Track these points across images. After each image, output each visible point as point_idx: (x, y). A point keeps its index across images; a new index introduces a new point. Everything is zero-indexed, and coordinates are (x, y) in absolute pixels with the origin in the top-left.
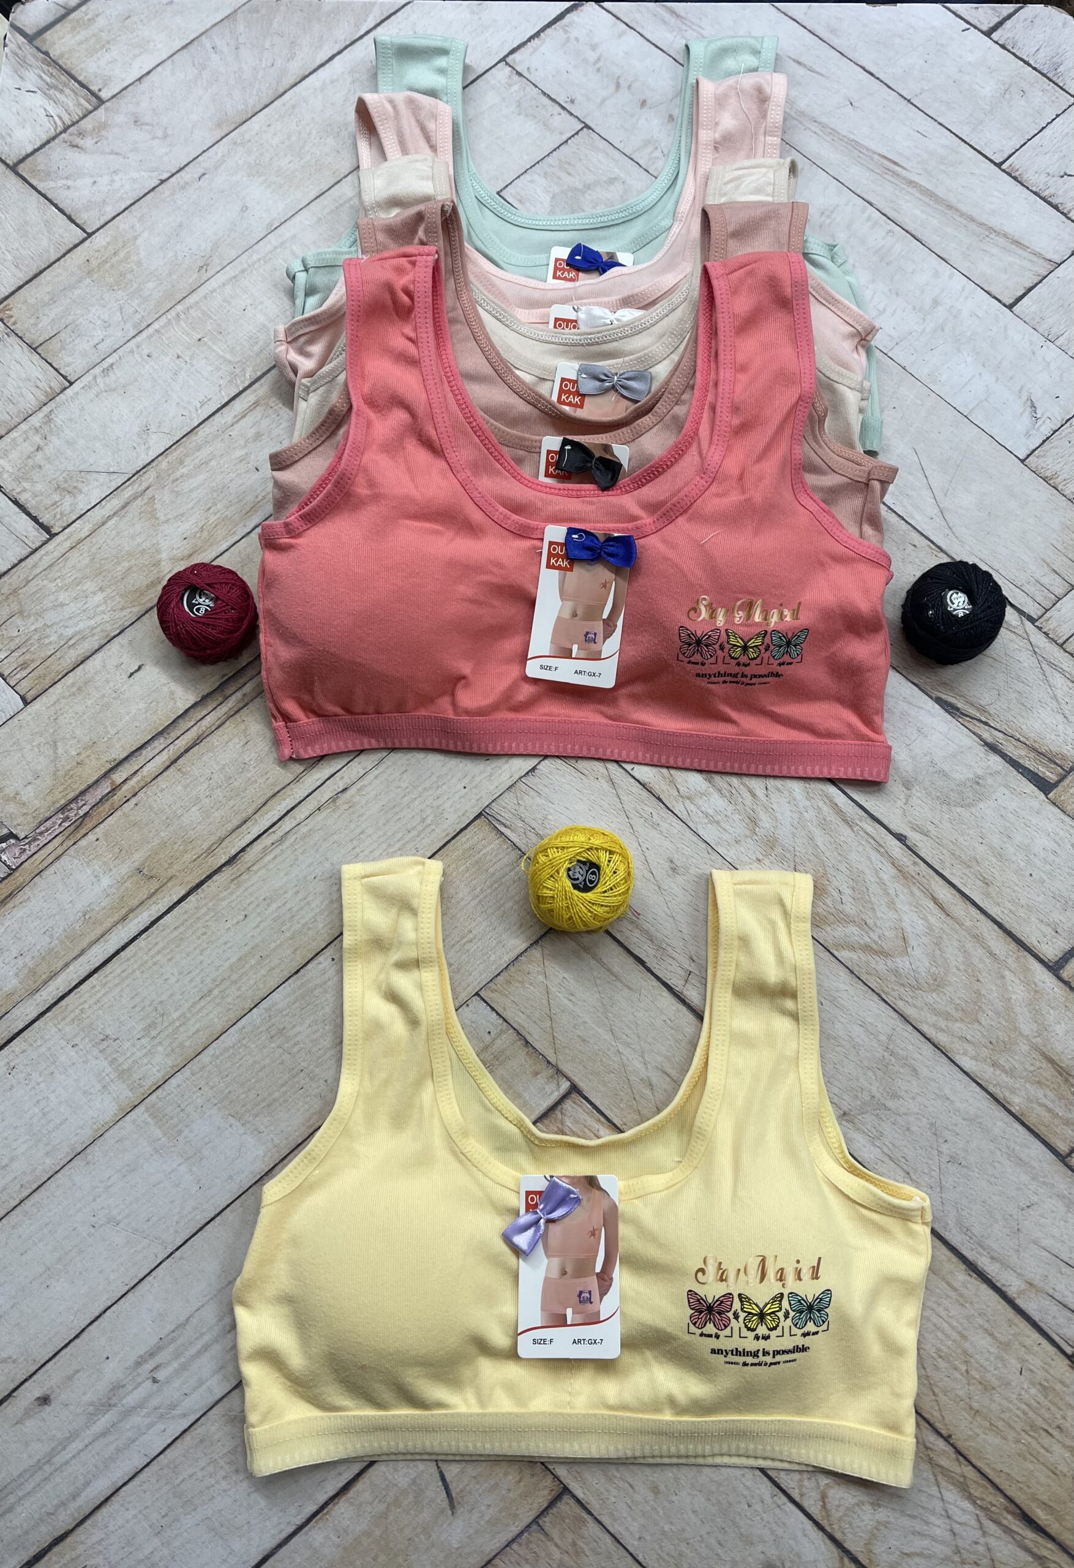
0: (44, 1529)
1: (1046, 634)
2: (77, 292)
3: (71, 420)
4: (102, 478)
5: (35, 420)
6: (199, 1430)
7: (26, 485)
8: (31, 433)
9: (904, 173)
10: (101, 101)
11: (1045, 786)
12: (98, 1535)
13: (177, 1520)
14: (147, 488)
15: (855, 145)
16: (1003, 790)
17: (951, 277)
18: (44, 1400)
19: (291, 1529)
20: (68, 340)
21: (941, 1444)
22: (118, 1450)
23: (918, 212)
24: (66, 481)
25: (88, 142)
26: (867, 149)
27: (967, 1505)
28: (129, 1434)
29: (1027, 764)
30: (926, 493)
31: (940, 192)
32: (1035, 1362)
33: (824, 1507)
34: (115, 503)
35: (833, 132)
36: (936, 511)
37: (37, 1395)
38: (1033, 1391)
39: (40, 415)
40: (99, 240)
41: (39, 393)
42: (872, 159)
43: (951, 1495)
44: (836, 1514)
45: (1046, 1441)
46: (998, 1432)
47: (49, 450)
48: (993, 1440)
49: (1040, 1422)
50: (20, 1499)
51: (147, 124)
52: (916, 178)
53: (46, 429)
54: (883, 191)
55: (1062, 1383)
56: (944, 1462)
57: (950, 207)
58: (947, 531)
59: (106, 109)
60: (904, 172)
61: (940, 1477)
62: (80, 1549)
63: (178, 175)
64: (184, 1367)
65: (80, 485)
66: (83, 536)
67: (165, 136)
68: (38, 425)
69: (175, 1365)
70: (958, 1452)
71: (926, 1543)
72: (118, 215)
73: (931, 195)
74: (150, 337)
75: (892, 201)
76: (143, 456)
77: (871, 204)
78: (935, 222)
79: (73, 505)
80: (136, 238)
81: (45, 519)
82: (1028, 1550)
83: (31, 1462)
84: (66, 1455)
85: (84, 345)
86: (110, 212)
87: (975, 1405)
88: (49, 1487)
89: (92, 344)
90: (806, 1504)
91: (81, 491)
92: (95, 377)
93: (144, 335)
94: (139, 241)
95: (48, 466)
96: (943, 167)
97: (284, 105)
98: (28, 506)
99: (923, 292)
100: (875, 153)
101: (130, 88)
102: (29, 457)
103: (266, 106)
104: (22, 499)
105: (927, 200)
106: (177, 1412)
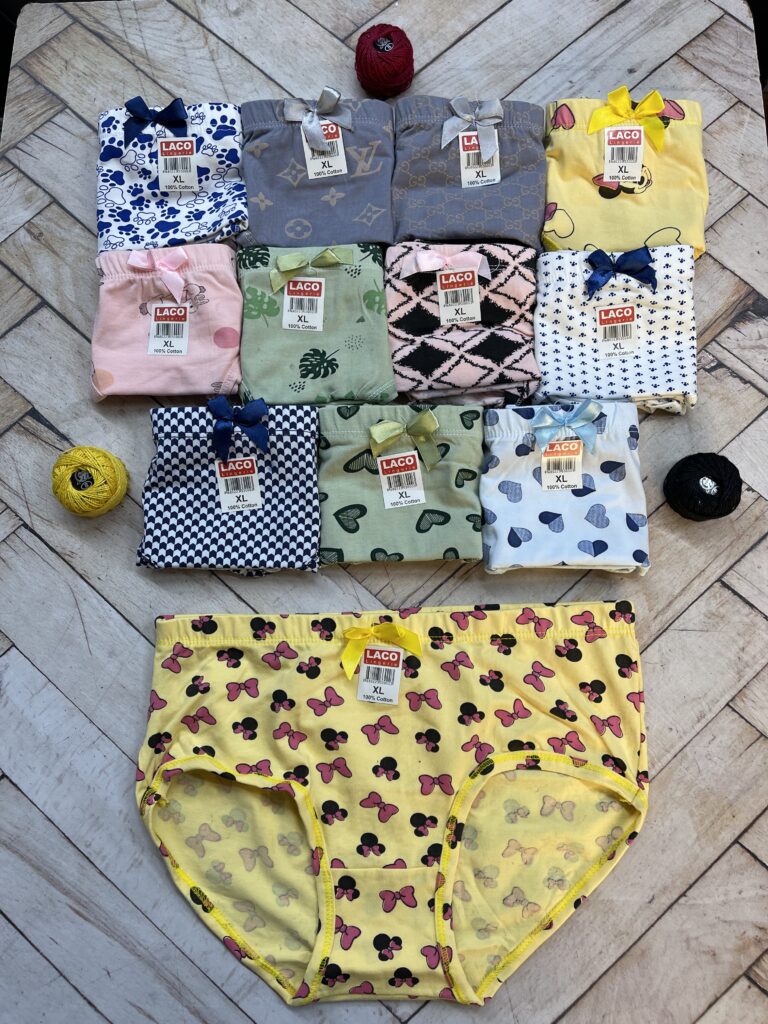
0: (622, 16)
1: (17, 516)
2: (738, 787)
3: (722, 674)
4: (691, 627)
5: (749, 674)
6: (543, 61)
7: (747, 620)
8: (751, 662)
9: (71, 902)
10: (746, 975)
11: (34, 414)
12: (593, 14)
13: (550, 22)
14: (656, 617)
15: (110, 930)
16: (61, 410)
17: (45, 803)
18: (631, 71)
19: (489, 20)
20: (736, 743)
21: (142, 67)
22: (587, 50)
23: (64, 864)
24: (718, 623)
25: (752, 933)
26: (98, 927)
27: (132, 42)
28: (581, 58)
29: (42, 427)
30: (86, 620)
31: (44, 884)
32: (87, 104)
33: (206, 39)
34: (678, 606)
35: (125, 944)
36: (81, 605)
37: (636, 74)
38: (90, 91)
39: (747, 678)
40: (727, 837)
41: (751, 696)
42: (96, 917)
43: (139, 46)
44: (201, 35)
45: (87, 71)
46: (110, 73)
47: (735, 648)
48: (113, 70)
49: (88, 78)
50: (637, 28)
51: (704, 952)
52: (63, 897)
53: (741, 667)
54: (91, 885)
55: (74, 96)
56: (141, 59)
57: (38, 869)
58: (75, 589)
59: (741, 966)
60: (71, 904)
61: (144, 52)
62: (601, 8)
63: (672, 901)
64: (555, 89)
65: (706, 620)
66: (696, 580)
67: (688, 940)
68: (747, 669)
69: (560, 89)
70: (133, 64)
71: (155, 26)
72: (716, 861)
73: (53, 882)
74: (672, 746)
75: (83, 875)
76: (663, 644)
77: (101, 873)
78: (52, 856)
79: (708, 604)
80: (698, 838)
81: (727, 593)
82: (103, 25)
83: (633, 44)
84: (614, 48)
85: (724, 739)
86: (723, 865)
87: (121, 84)
88: (622, 34)
89: (718, 740)
90: (216, 39)
91: (706, 616)
92: (710, 710)
93: (677, 748)
94: (695, 835)
95: (733, 635)
96: (40, 908)
97: (590, 975)
98: (742, 603)
99: (69, 789)
100: (93, 923)
101: (724, 989)
102: (749, 642)
103: (605, 973)
104: (747, 610)
105: (56, 876)
106: (557, 68)
